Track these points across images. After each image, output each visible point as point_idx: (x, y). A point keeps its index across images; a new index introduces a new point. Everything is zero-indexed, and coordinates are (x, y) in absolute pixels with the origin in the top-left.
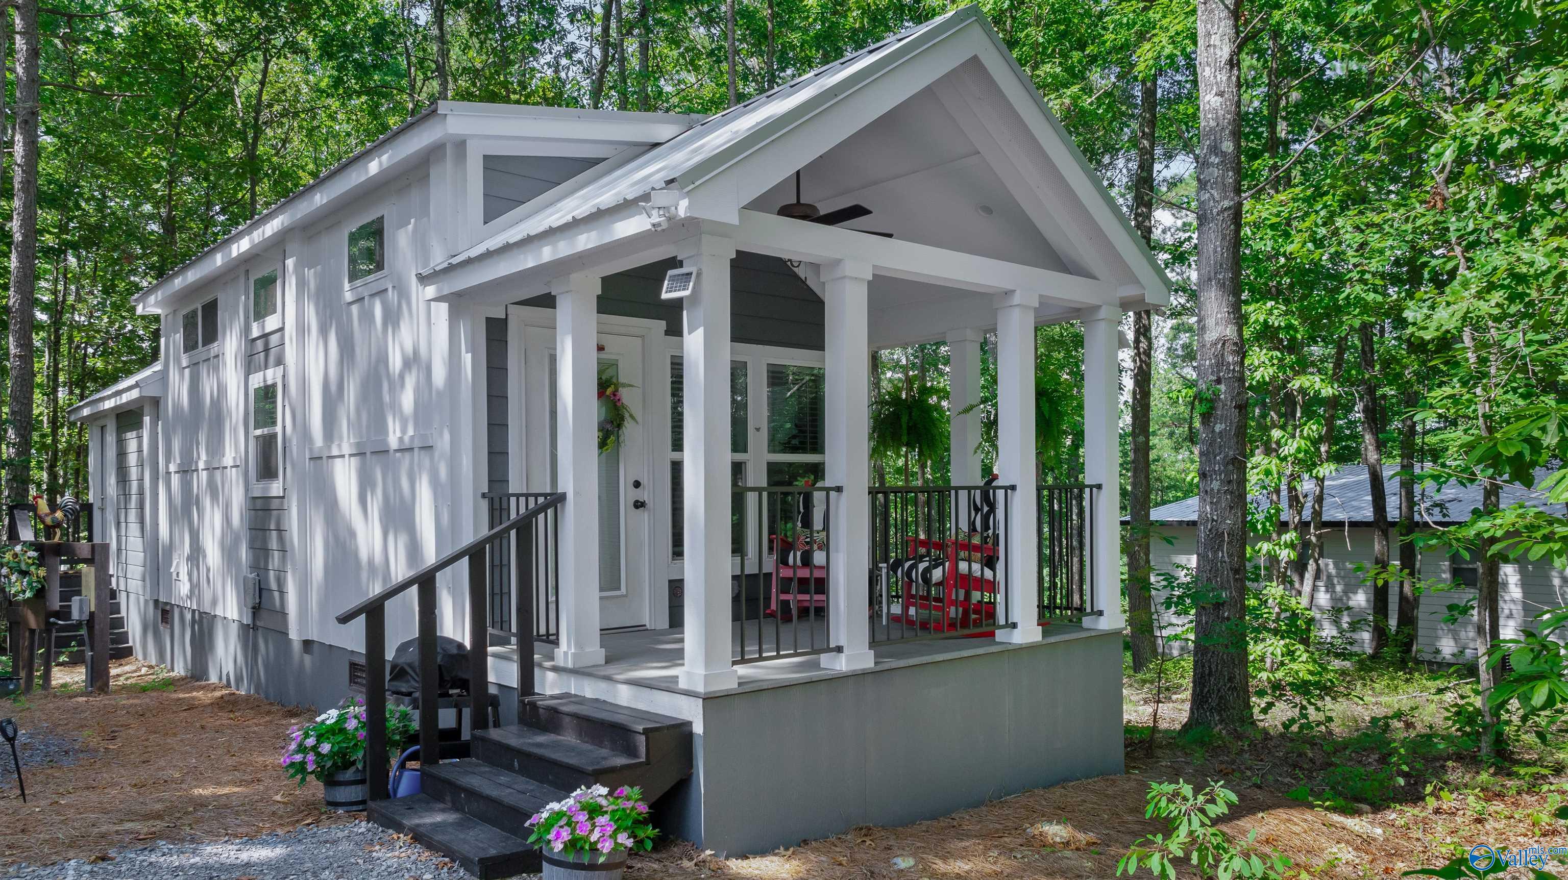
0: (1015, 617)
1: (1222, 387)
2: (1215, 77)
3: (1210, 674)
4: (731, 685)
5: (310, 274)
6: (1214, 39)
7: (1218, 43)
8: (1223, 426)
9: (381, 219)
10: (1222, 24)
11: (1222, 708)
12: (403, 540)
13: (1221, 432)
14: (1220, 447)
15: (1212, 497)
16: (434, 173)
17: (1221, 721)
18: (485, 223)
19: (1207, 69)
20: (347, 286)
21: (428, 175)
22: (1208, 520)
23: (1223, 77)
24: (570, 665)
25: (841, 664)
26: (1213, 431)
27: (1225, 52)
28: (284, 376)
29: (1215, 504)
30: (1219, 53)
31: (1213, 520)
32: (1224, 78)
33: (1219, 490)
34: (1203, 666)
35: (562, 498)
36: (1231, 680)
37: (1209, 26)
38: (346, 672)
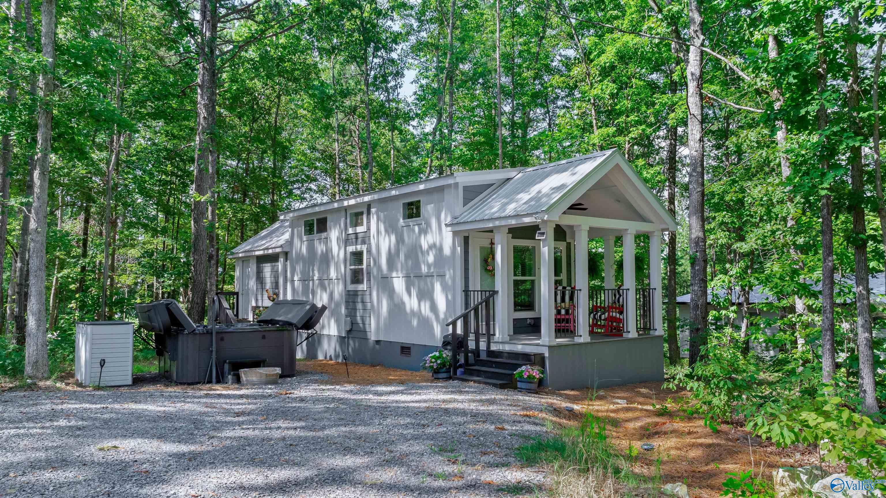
0: (629, 330)
1: (698, 254)
2: (695, 145)
4: (555, 344)
5: (382, 215)
6: (694, 132)
7: (696, 133)
8: (699, 267)
9: (419, 202)
10: (697, 128)
12: (428, 305)
13: (698, 269)
14: (698, 274)
15: (695, 292)
16: (446, 191)
18: (464, 206)
19: (692, 142)
20: (401, 220)
21: (444, 191)
22: (693, 301)
24: (500, 340)
25: (581, 340)
26: (695, 269)
27: (698, 136)
28: (368, 248)
29: (697, 294)
30: (696, 137)
31: (695, 301)
32: (698, 146)
33: (698, 290)
35: (497, 292)
38: (399, 350)
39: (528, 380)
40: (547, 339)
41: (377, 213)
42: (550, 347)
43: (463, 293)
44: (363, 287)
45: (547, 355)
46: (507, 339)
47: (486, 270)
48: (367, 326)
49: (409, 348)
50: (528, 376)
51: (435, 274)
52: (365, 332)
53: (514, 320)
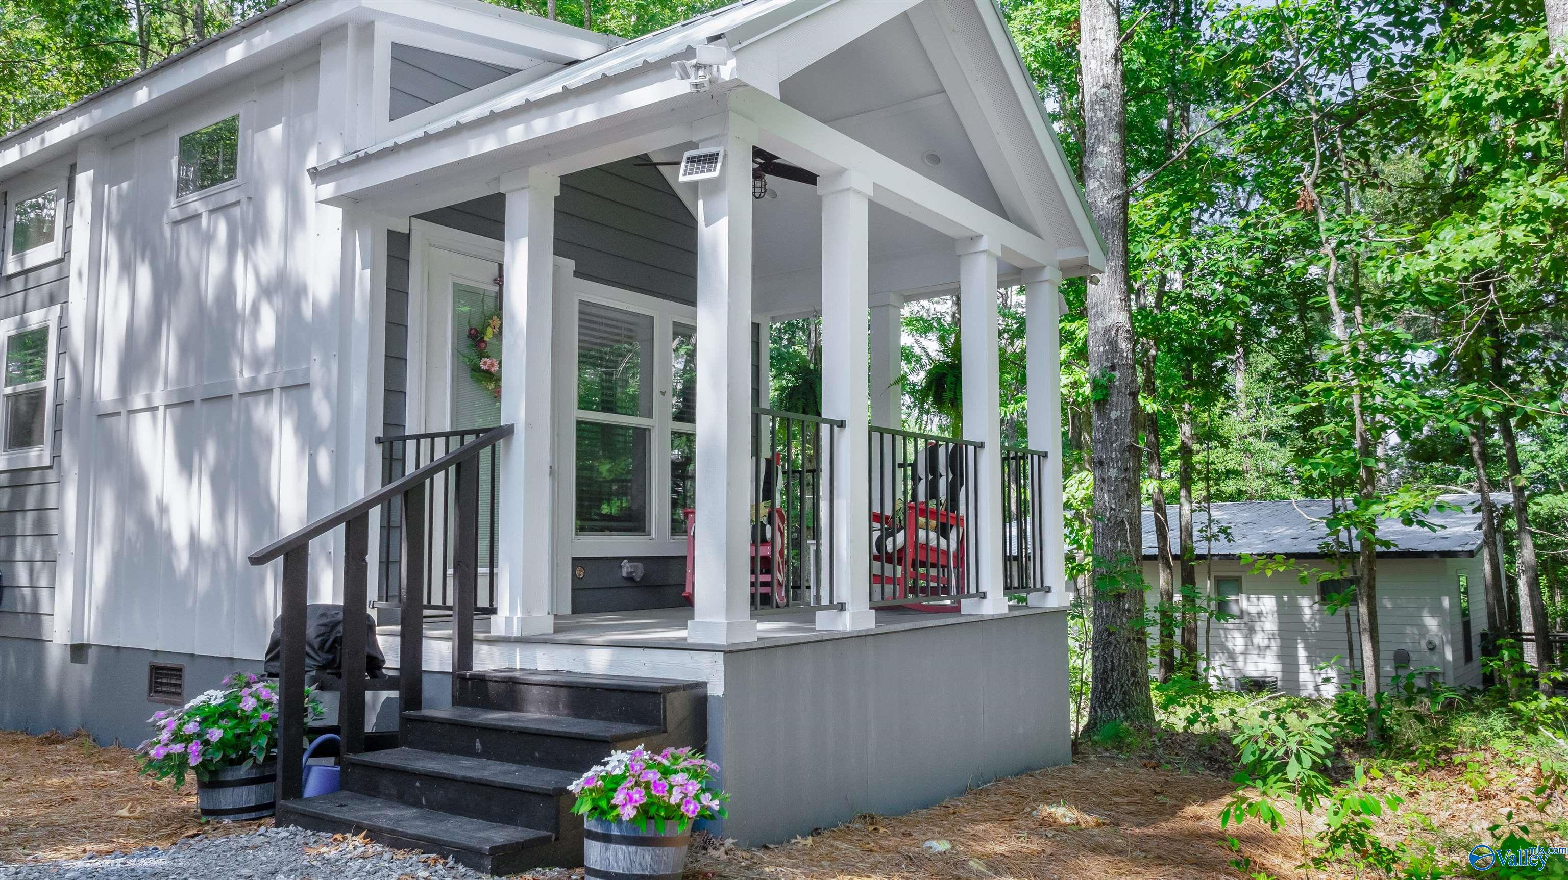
0: (982, 587)
1: (1117, 374)
2: (1102, 70)
3: (1112, 670)
4: (751, 643)
6: (1100, 34)
7: (1103, 37)
8: (1119, 413)
10: (1107, 19)
11: (1126, 704)
13: (1116, 419)
14: (1116, 434)
15: (1110, 485)
16: (325, 58)
17: (1127, 718)
18: (391, 120)
19: (1093, 62)
20: (172, 201)
21: (318, 62)
22: (1106, 509)
23: (1109, 70)
24: (516, 633)
25: (846, 623)
26: (1109, 418)
27: (1110, 45)
28: (61, 318)
29: (1113, 492)
30: (1105, 47)
31: (1112, 509)
32: (1111, 72)
33: (1116, 478)
34: (1105, 661)
35: (508, 432)
36: (1134, 674)
37: (1095, 21)
38: (143, 678)
39: (643, 830)
40: (721, 619)
41: (96, 185)
42: (731, 653)
43: (378, 452)
44: (37, 455)
45: (716, 689)
46: (547, 625)
47: (476, 369)
48: (44, 594)
49: (177, 672)
50: (644, 811)
51: (276, 385)
52: (36, 615)
53: (577, 561)
